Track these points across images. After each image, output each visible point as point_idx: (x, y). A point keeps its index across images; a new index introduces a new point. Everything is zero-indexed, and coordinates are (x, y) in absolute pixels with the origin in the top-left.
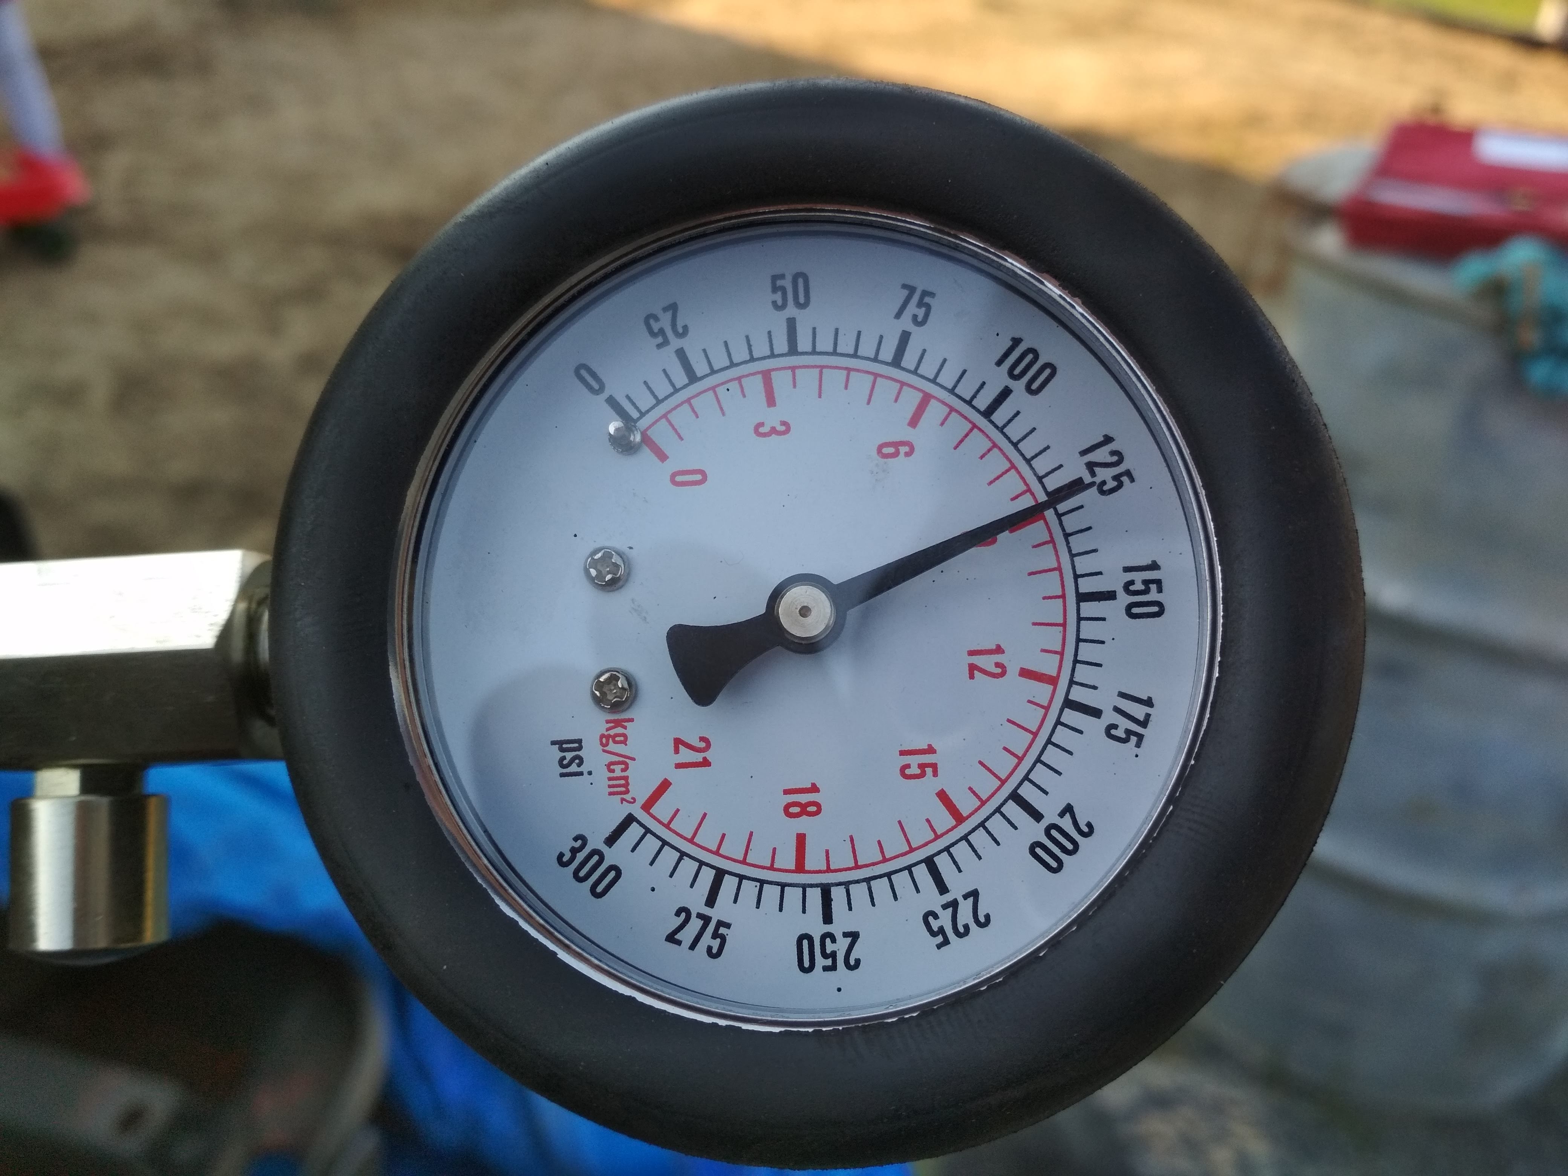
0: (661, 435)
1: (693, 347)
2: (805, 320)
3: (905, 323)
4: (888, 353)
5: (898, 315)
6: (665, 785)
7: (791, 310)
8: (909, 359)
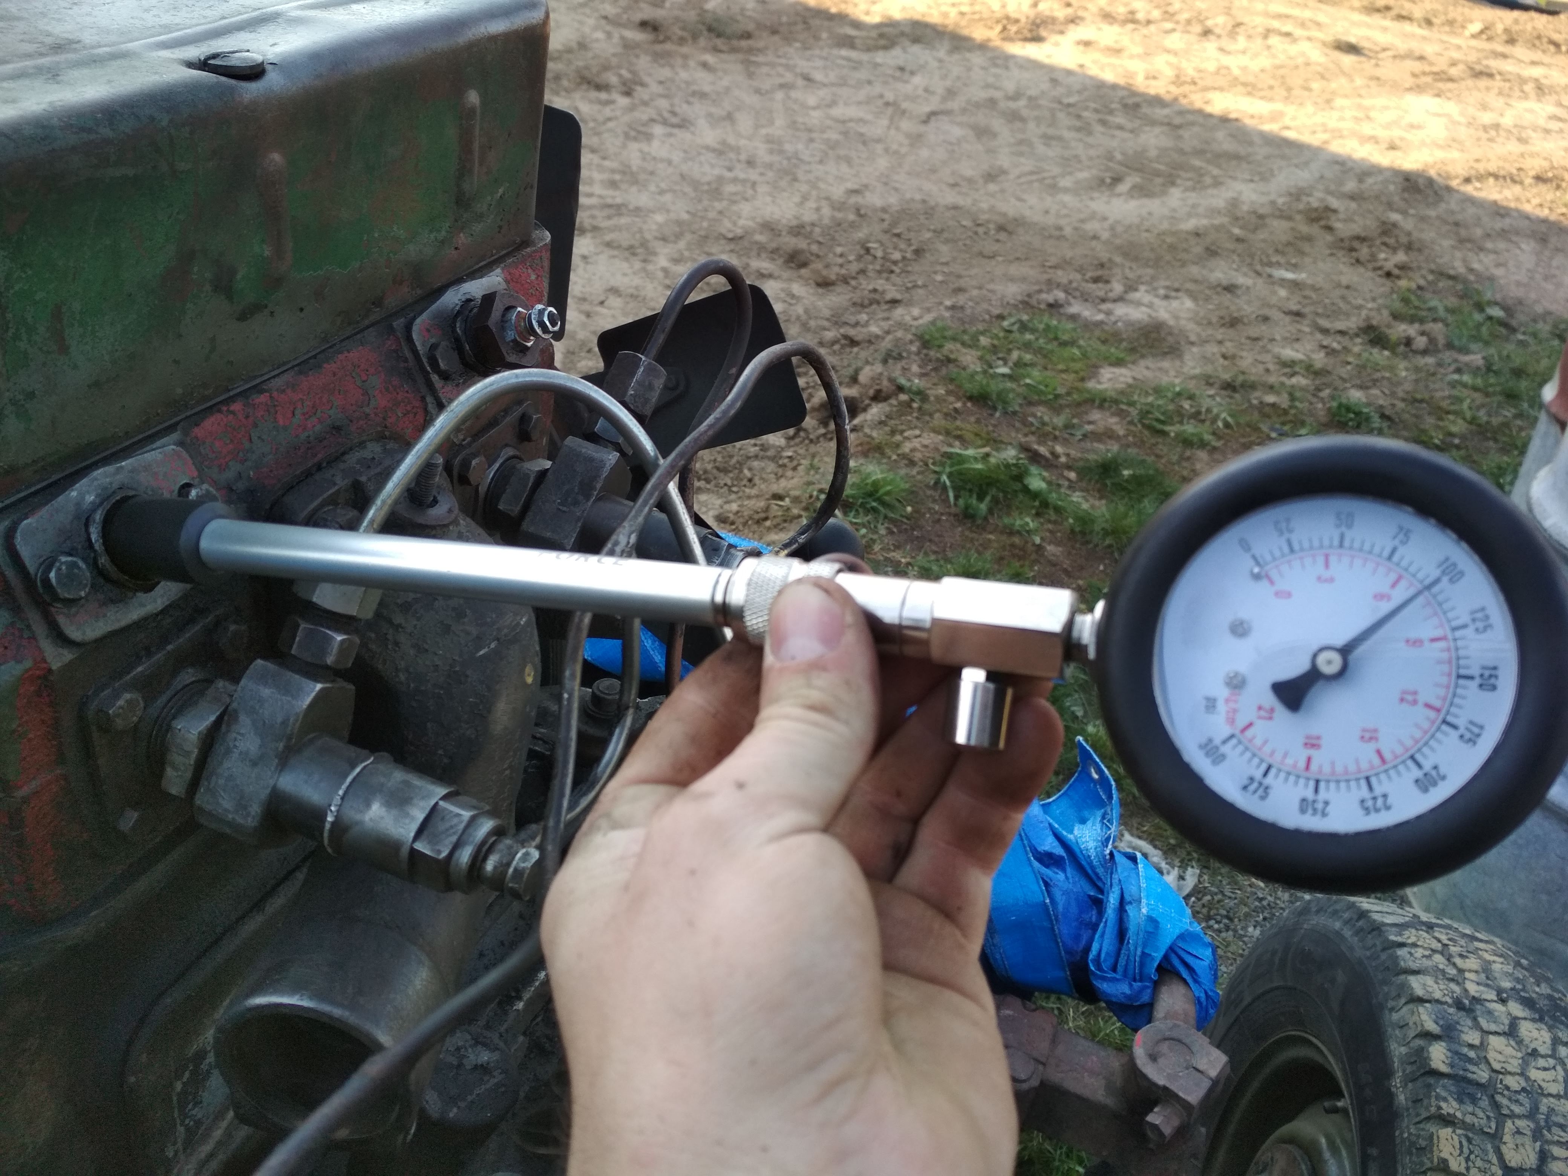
0: (1274, 574)
1: (1294, 538)
2: (1349, 535)
3: (1396, 542)
4: (1386, 554)
5: (1395, 538)
6: (1250, 725)
7: (1343, 529)
8: (1396, 558)
